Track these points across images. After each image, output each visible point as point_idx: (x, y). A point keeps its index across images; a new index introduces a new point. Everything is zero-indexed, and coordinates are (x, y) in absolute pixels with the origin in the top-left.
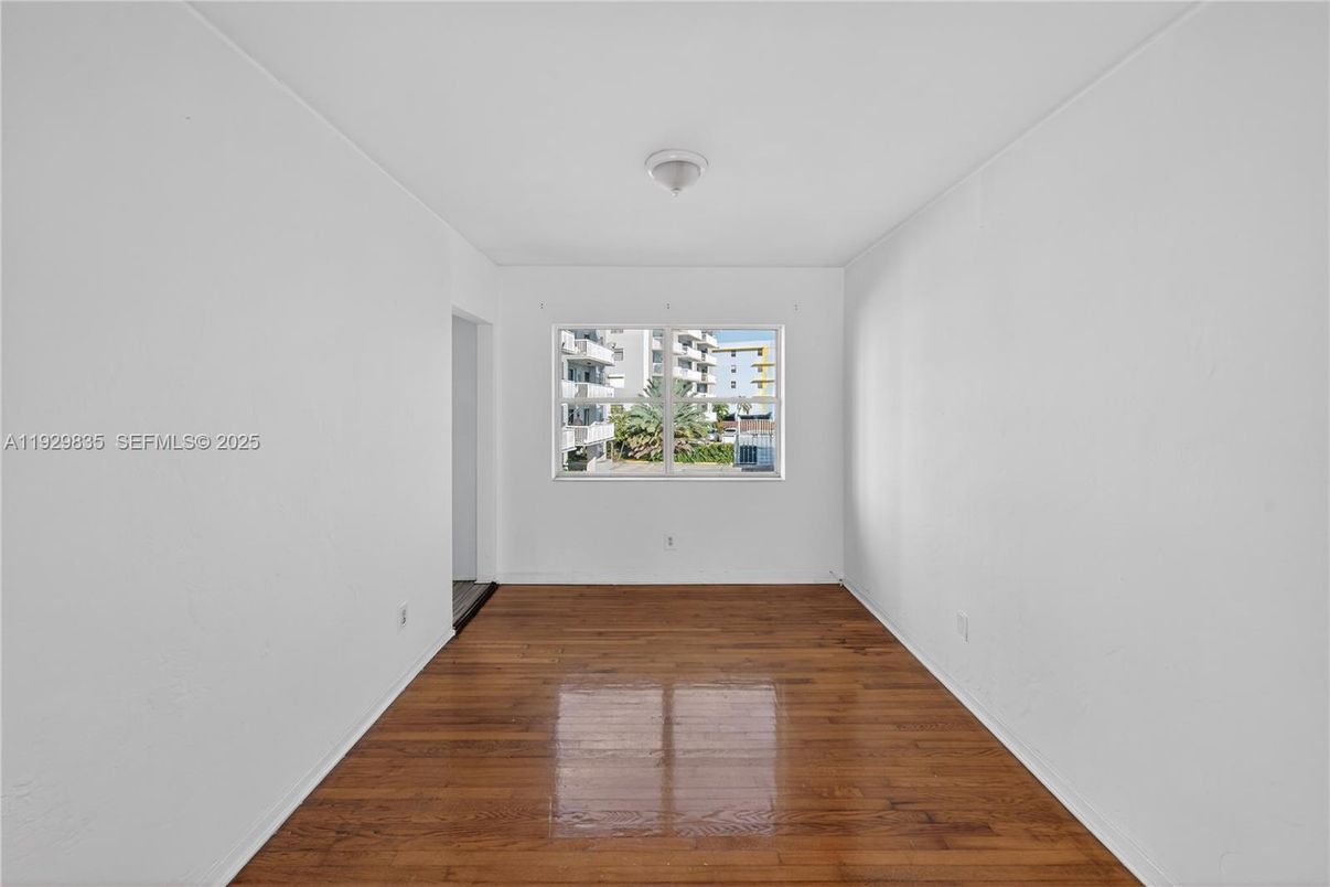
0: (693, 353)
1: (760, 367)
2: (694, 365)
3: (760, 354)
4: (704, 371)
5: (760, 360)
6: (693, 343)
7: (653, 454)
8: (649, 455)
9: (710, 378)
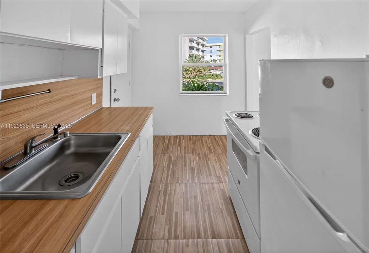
0: (200, 47)
1: (219, 51)
2: (200, 50)
3: (220, 47)
4: (203, 52)
5: (219, 49)
6: (200, 44)
7: (191, 77)
8: (190, 77)
9: (205, 54)
